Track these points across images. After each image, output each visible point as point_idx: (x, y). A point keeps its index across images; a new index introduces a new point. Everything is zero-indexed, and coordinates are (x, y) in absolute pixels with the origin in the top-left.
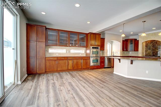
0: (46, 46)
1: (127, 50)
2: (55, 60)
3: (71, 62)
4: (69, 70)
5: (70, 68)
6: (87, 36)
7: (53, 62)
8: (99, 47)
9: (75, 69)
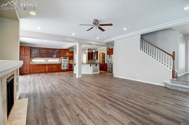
0: (30, 57)
1: (92, 59)
2: (36, 66)
3: (47, 67)
4: (46, 72)
5: (46, 71)
6: (60, 51)
7: (35, 67)
8: (68, 58)
9: (50, 72)
